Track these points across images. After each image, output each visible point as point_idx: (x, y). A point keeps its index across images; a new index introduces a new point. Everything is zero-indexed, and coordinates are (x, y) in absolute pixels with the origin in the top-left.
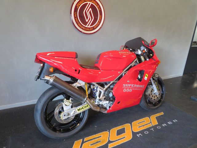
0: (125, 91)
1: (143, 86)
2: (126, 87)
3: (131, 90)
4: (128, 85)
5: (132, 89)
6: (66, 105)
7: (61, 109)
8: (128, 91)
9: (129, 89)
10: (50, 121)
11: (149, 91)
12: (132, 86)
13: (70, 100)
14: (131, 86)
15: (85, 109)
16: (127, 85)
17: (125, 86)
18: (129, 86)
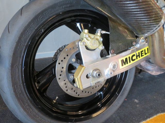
6: (87, 48)
7: (74, 60)
10: (45, 90)
13: (99, 34)
15: (136, 60)
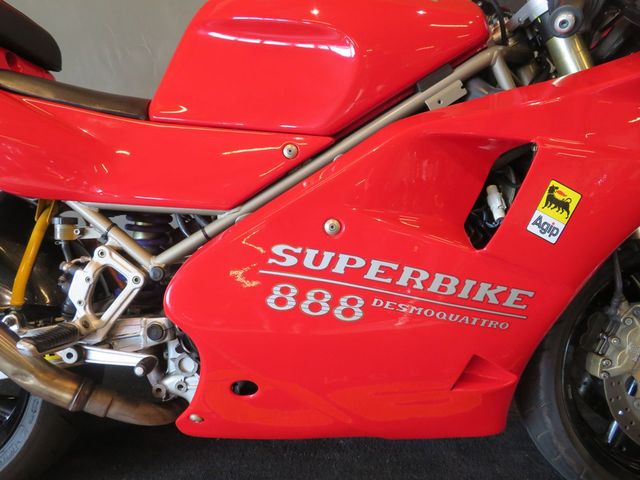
0: (281, 301)
1: (515, 293)
2: (299, 268)
3: (350, 310)
4: (328, 256)
5: (368, 297)
8: (315, 307)
9: (337, 293)
11: (620, 348)
12: (371, 275)
14: (354, 275)
16: (311, 254)
17: (291, 261)
18: (339, 269)
